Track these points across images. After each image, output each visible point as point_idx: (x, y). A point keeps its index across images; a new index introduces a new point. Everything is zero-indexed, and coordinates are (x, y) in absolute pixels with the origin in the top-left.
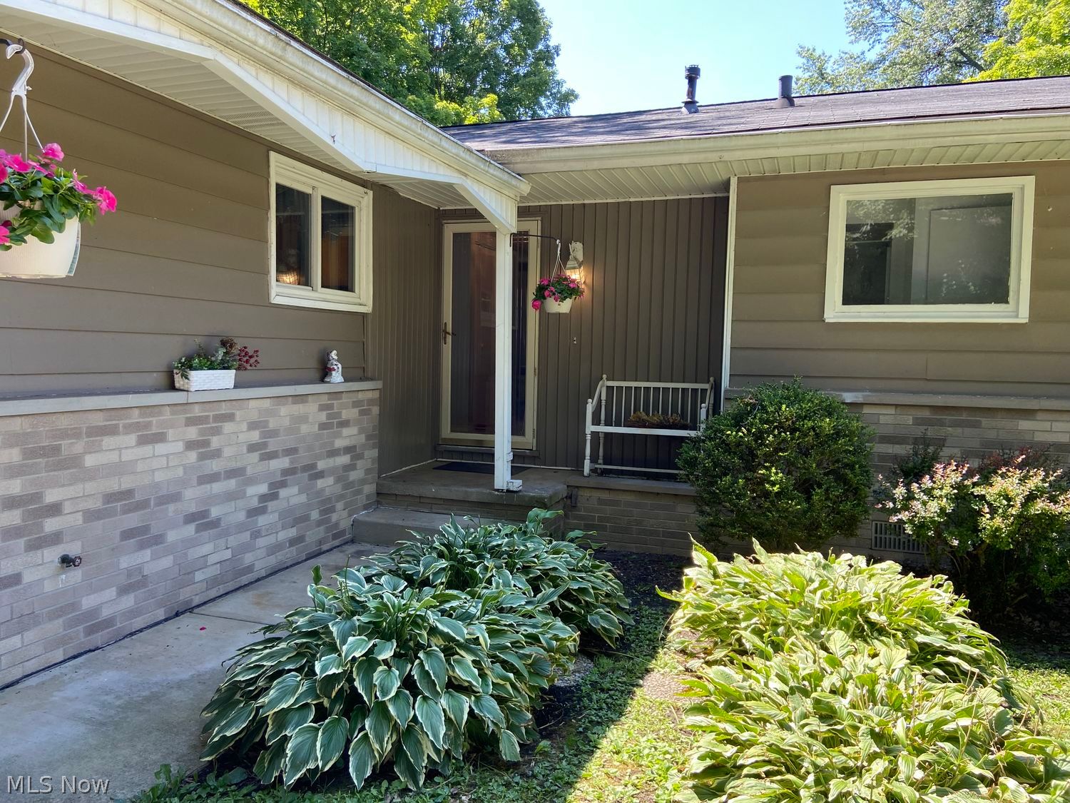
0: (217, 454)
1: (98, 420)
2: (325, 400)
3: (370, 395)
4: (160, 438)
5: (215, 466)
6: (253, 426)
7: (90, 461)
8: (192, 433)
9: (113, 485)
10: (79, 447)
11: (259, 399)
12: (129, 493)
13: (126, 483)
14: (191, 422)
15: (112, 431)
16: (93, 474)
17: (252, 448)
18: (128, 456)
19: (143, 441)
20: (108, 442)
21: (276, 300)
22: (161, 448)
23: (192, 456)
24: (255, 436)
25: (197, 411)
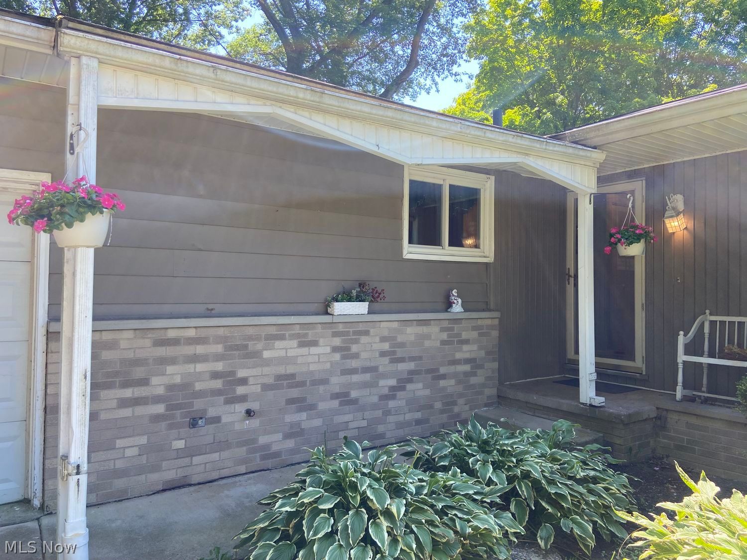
0: (356, 356)
1: (273, 331)
2: (446, 324)
3: (489, 322)
4: (314, 343)
5: (354, 364)
6: (383, 339)
7: (266, 354)
8: (337, 341)
9: (281, 370)
10: (259, 346)
11: (388, 323)
12: (293, 376)
13: (290, 370)
14: (335, 334)
15: (282, 338)
16: (268, 362)
17: (383, 354)
18: (291, 353)
19: (302, 345)
20: (278, 344)
21: (406, 256)
22: (314, 350)
23: (337, 357)
24: (386, 346)
25: (341, 328)
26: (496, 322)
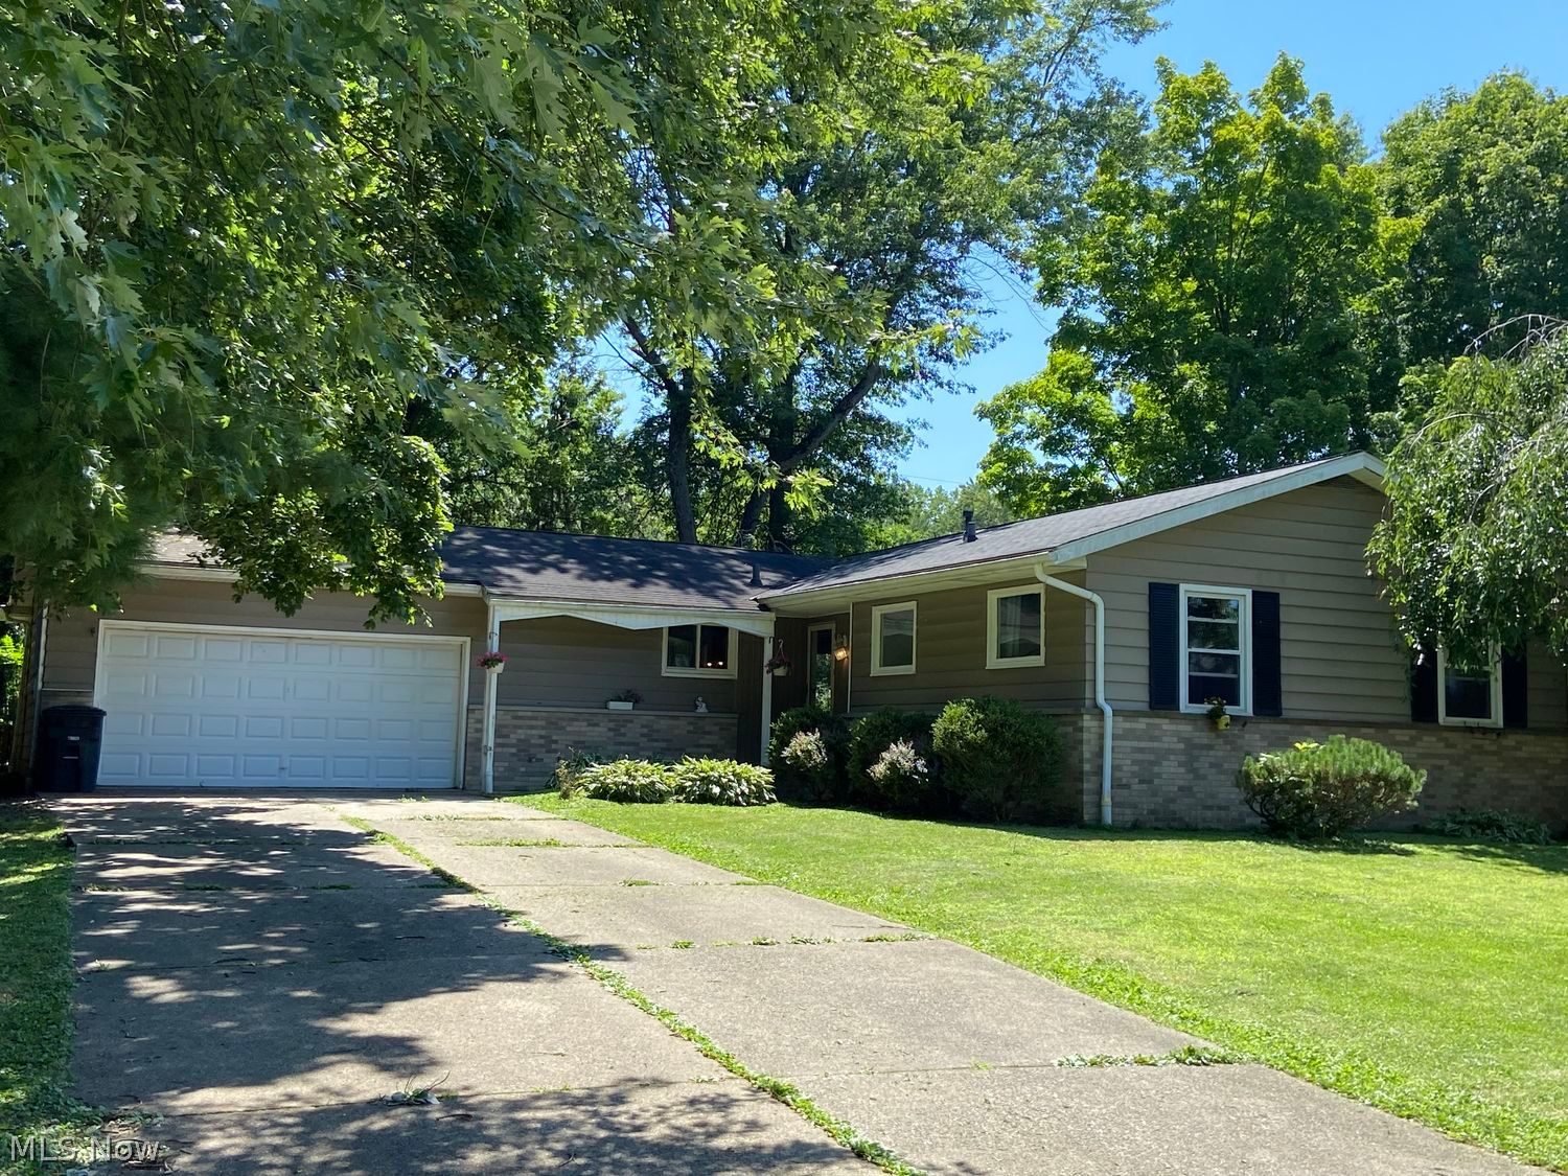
0: (624, 735)
1: (572, 716)
2: (692, 720)
3: (728, 721)
4: (597, 725)
5: (623, 739)
6: (643, 726)
7: (568, 729)
8: (612, 725)
9: (577, 738)
10: (564, 724)
11: (647, 716)
12: (583, 742)
13: (582, 739)
14: (611, 721)
15: (577, 720)
16: (569, 733)
17: (643, 735)
18: (583, 729)
19: (589, 725)
20: (576, 723)
21: (664, 674)
22: (596, 728)
23: (611, 734)
24: (645, 731)
25: (614, 717)
26: (736, 721)
